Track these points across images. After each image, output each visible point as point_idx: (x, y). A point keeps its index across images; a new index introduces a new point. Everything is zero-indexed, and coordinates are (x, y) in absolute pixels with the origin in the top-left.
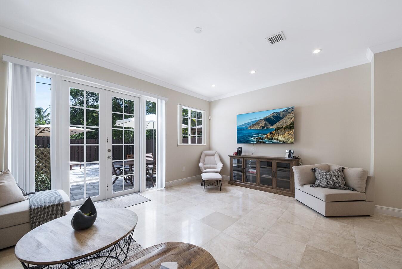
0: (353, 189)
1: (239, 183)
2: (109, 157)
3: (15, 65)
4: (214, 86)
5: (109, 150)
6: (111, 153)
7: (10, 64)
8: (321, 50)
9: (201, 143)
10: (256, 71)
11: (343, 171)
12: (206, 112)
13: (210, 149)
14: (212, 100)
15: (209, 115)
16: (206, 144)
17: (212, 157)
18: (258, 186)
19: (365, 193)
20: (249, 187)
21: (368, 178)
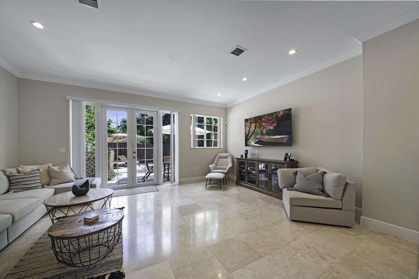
0: (328, 196)
1: (243, 184)
2: (134, 158)
3: (73, 101)
4: (219, 95)
5: (134, 152)
6: (136, 155)
7: (70, 101)
8: (296, 50)
9: (217, 147)
10: (247, 78)
11: (323, 176)
12: (222, 118)
13: (226, 151)
14: (228, 106)
15: (226, 120)
16: (222, 147)
17: (226, 159)
18: (256, 188)
19: (341, 201)
20: (250, 188)
21: (346, 184)
